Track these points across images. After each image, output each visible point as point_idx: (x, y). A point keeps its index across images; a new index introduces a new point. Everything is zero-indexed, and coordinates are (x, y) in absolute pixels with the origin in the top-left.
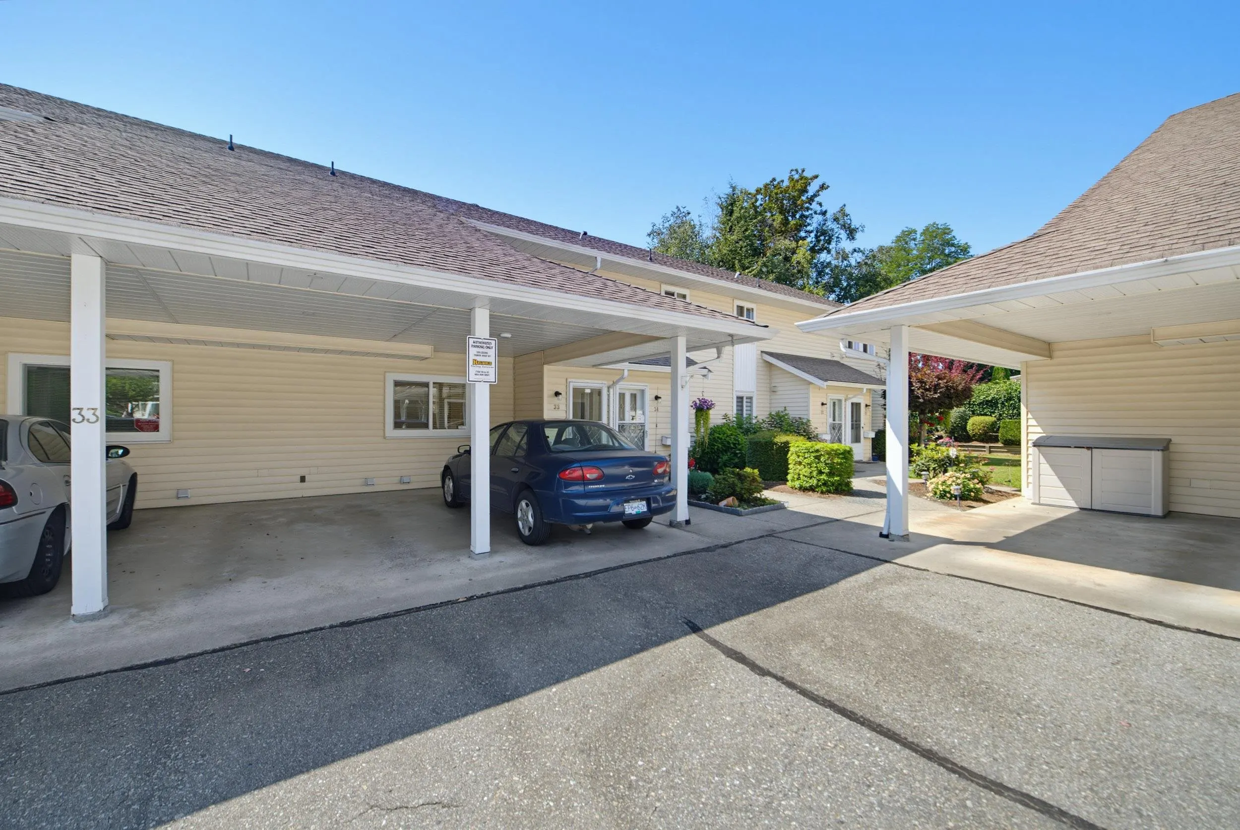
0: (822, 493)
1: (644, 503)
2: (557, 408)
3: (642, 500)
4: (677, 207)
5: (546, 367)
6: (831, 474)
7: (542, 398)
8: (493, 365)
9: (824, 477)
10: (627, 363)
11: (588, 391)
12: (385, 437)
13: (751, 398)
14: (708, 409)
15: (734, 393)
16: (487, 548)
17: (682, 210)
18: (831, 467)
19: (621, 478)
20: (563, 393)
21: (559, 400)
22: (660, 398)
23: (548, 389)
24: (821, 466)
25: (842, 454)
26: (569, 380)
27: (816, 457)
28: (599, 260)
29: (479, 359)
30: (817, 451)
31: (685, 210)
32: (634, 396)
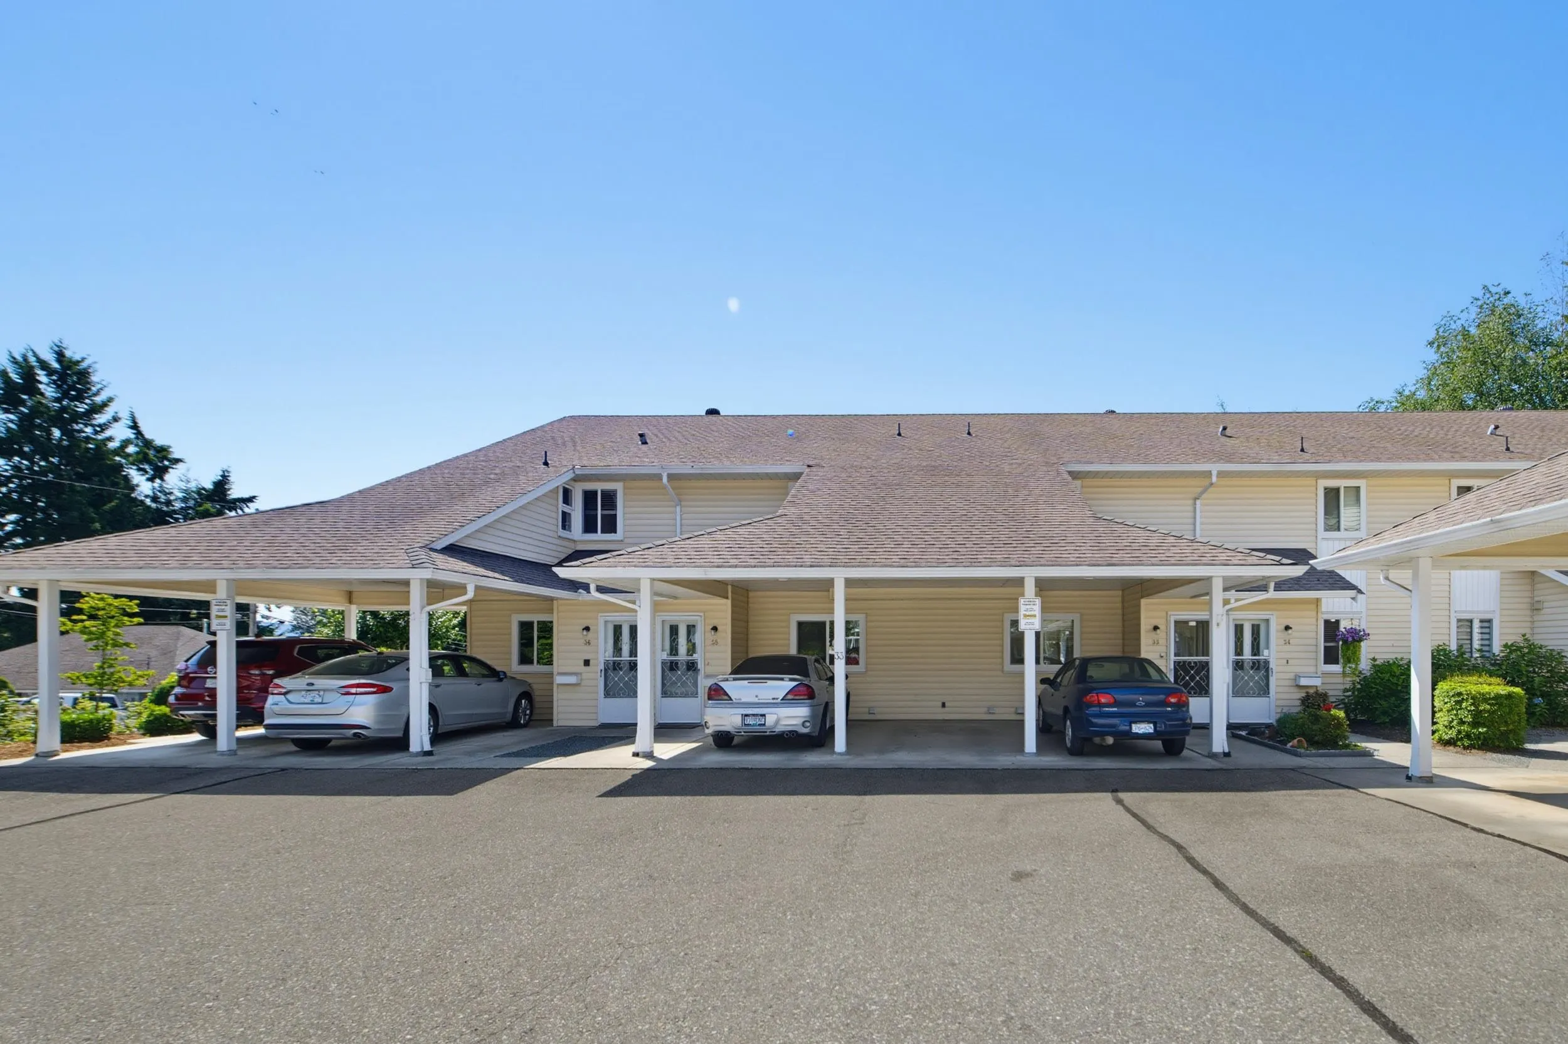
0: (1465, 748)
1: (1152, 725)
2: (1156, 643)
3: (1149, 722)
4: (1485, 287)
5: (1143, 601)
6: (1475, 724)
7: (1139, 632)
8: (1037, 617)
9: (1465, 728)
10: (1233, 592)
11: (1193, 624)
12: (1003, 671)
13: (1490, 621)
14: (1360, 640)
15: (1453, 615)
16: (1034, 750)
17: (1493, 290)
18: (1477, 714)
19: (1133, 704)
20: (1162, 627)
21: (1157, 634)
22: (1291, 628)
23: (1145, 624)
24: (1463, 714)
25: (1493, 699)
26: (1169, 613)
27: (1457, 702)
28: (1214, 473)
29: (1027, 613)
30: (1460, 694)
31: (1499, 290)
32: (1256, 630)
